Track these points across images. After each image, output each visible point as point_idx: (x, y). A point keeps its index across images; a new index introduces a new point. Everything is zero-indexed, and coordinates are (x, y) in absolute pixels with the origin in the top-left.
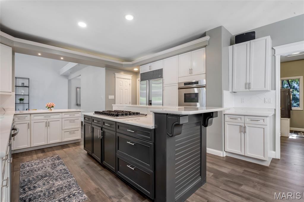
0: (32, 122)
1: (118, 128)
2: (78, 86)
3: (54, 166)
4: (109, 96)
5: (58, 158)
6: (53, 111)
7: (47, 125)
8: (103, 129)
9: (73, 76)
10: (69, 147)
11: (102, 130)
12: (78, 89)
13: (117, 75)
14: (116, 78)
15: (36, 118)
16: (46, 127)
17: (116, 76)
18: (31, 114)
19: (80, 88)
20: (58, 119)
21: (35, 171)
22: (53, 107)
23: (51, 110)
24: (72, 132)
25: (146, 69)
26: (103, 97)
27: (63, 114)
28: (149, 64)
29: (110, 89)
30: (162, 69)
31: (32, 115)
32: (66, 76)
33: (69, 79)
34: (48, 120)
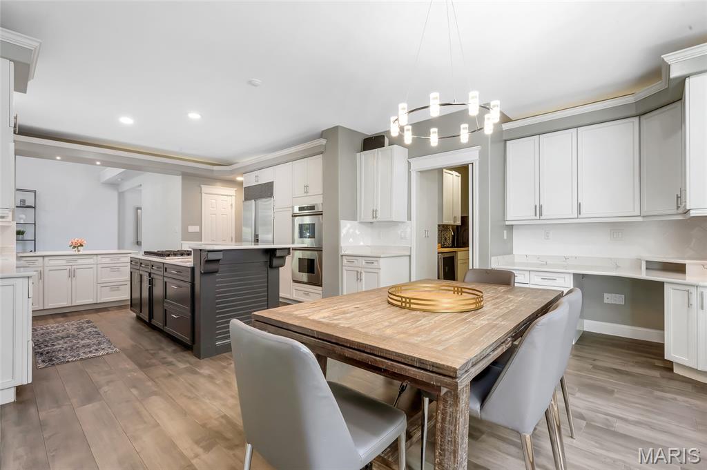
0: (47, 269)
1: (166, 271)
2: (139, 206)
3: (80, 329)
4: (189, 227)
5: (88, 322)
6: (81, 253)
7: (72, 274)
8: (152, 275)
9: (127, 186)
10: (109, 310)
11: (150, 276)
12: (139, 211)
13: (205, 188)
14: (203, 195)
15: (52, 263)
16: (70, 279)
17: (202, 192)
18: (44, 257)
19: (140, 209)
20: (91, 266)
21: (53, 333)
22: (81, 245)
23: (79, 251)
24: (115, 287)
25: (250, 180)
26: (178, 228)
27: (99, 257)
28: (257, 173)
29: (192, 213)
30: (273, 182)
31: (46, 259)
32: (113, 184)
33: (120, 191)
34: (73, 267)
